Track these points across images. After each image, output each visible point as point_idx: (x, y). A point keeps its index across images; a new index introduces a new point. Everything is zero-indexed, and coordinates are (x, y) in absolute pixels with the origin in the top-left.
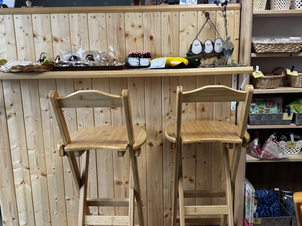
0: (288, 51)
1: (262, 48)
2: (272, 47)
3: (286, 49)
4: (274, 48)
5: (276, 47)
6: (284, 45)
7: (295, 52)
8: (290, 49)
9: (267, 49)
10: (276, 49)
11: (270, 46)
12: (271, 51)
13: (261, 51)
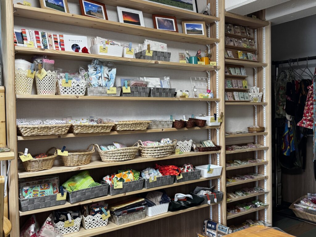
0: (55, 133)
1: (28, 131)
2: (39, 131)
3: (53, 131)
4: (40, 132)
5: (42, 130)
6: (50, 128)
7: (62, 134)
8: (56, 131)
9: (33, 132)
10: (42, 132)
11: (36, 129)
12: (38, 134)
13: (27, 134)
